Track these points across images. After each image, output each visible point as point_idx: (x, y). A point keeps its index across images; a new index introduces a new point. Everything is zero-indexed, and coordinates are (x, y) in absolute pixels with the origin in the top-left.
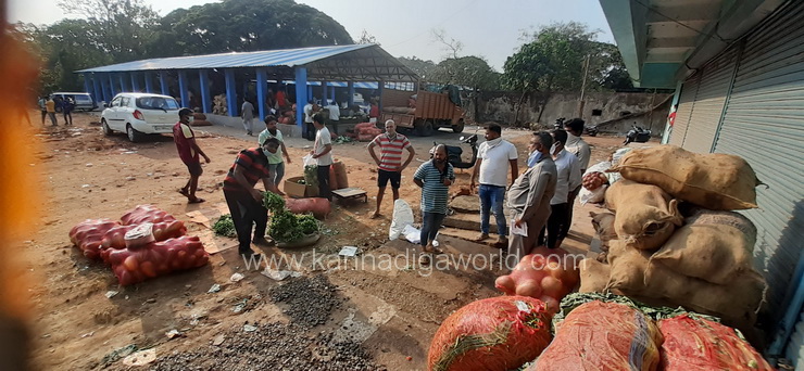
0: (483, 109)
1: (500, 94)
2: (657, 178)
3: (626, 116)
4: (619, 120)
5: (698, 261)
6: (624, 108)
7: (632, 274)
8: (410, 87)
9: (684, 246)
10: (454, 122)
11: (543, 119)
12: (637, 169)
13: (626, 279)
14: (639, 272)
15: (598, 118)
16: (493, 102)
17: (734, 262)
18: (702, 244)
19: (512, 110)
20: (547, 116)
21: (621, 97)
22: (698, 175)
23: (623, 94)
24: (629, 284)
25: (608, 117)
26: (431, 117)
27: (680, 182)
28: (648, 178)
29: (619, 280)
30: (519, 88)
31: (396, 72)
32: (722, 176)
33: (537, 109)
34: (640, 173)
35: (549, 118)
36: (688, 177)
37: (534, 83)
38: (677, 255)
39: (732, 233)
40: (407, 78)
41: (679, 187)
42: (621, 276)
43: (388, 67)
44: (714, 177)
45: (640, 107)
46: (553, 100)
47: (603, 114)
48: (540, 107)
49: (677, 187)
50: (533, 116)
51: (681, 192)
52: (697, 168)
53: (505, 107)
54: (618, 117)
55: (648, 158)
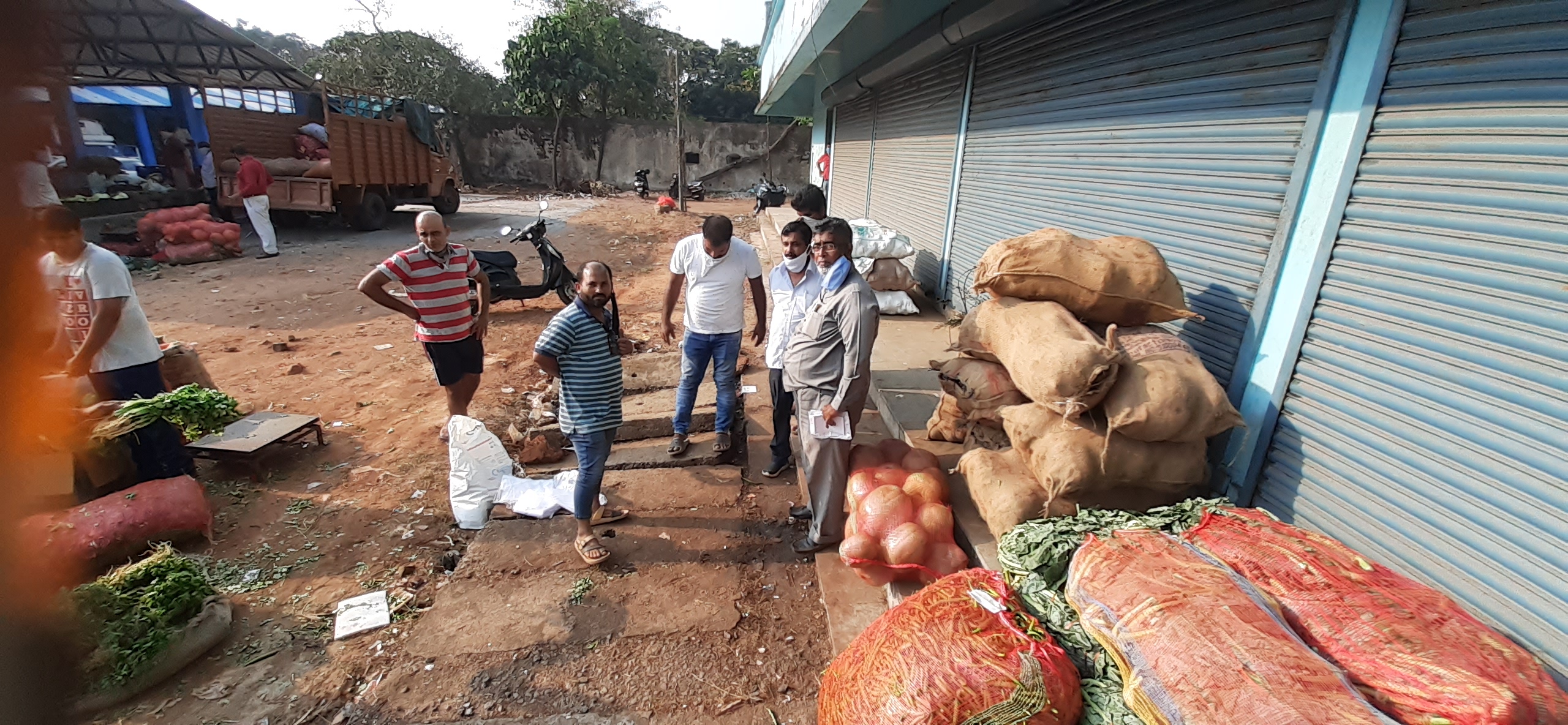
0: (478, 153)
1: (507, 121)
2: (1057, 288)
3: (736, 163)
4: (727, 171)
5: (1169, 416)
6: (731, 149)
7: (1083, 463)
8: (284, 102)
9: (1147, 398)
10: (435, 189)
11: (605, 172)
12: (1021, 278)
13: (1077, 475)
14: (1091, 457)
15: (695, 167)
16: (497, 140)
17: (1210, 405)
18: (1171, 389)
19: (543, 156)
20: (612, 166)
21: (722, 130)
22: (1117, 277)
23: (725, 125)
24: (1082, 480)
25: (712, 165)
26: (376, 180)
27: (1092, 292)
28: (1042, 291)
29: (1065, 480)
30: (545, 112)
31: (227, 59)
32: (1147, 274)
33: (590, 154)
34: (1028, 283)
35: (618, 170)
36: (1105, 281)
37: (573, 102)
38: (1140, 414)
39: (1189, 362)
40: (266, 77)
41: (1092, 300)
42: (1066, 473)
43: (198, 44)
44: (1137, 277)
45: (752, 147)
46: (616, 136)
47: (702, 160)
48: (595, 148)
49: (1087, 300)
50: (587, 167)
51: (1094, 308)
52: (1113, 265)
53: (525, 150)
54: (725, 165)
55: (1038, 256)
